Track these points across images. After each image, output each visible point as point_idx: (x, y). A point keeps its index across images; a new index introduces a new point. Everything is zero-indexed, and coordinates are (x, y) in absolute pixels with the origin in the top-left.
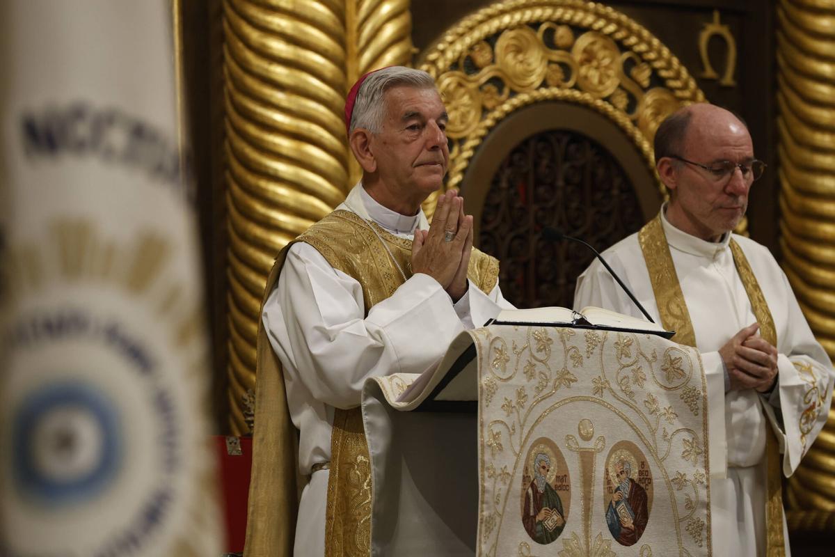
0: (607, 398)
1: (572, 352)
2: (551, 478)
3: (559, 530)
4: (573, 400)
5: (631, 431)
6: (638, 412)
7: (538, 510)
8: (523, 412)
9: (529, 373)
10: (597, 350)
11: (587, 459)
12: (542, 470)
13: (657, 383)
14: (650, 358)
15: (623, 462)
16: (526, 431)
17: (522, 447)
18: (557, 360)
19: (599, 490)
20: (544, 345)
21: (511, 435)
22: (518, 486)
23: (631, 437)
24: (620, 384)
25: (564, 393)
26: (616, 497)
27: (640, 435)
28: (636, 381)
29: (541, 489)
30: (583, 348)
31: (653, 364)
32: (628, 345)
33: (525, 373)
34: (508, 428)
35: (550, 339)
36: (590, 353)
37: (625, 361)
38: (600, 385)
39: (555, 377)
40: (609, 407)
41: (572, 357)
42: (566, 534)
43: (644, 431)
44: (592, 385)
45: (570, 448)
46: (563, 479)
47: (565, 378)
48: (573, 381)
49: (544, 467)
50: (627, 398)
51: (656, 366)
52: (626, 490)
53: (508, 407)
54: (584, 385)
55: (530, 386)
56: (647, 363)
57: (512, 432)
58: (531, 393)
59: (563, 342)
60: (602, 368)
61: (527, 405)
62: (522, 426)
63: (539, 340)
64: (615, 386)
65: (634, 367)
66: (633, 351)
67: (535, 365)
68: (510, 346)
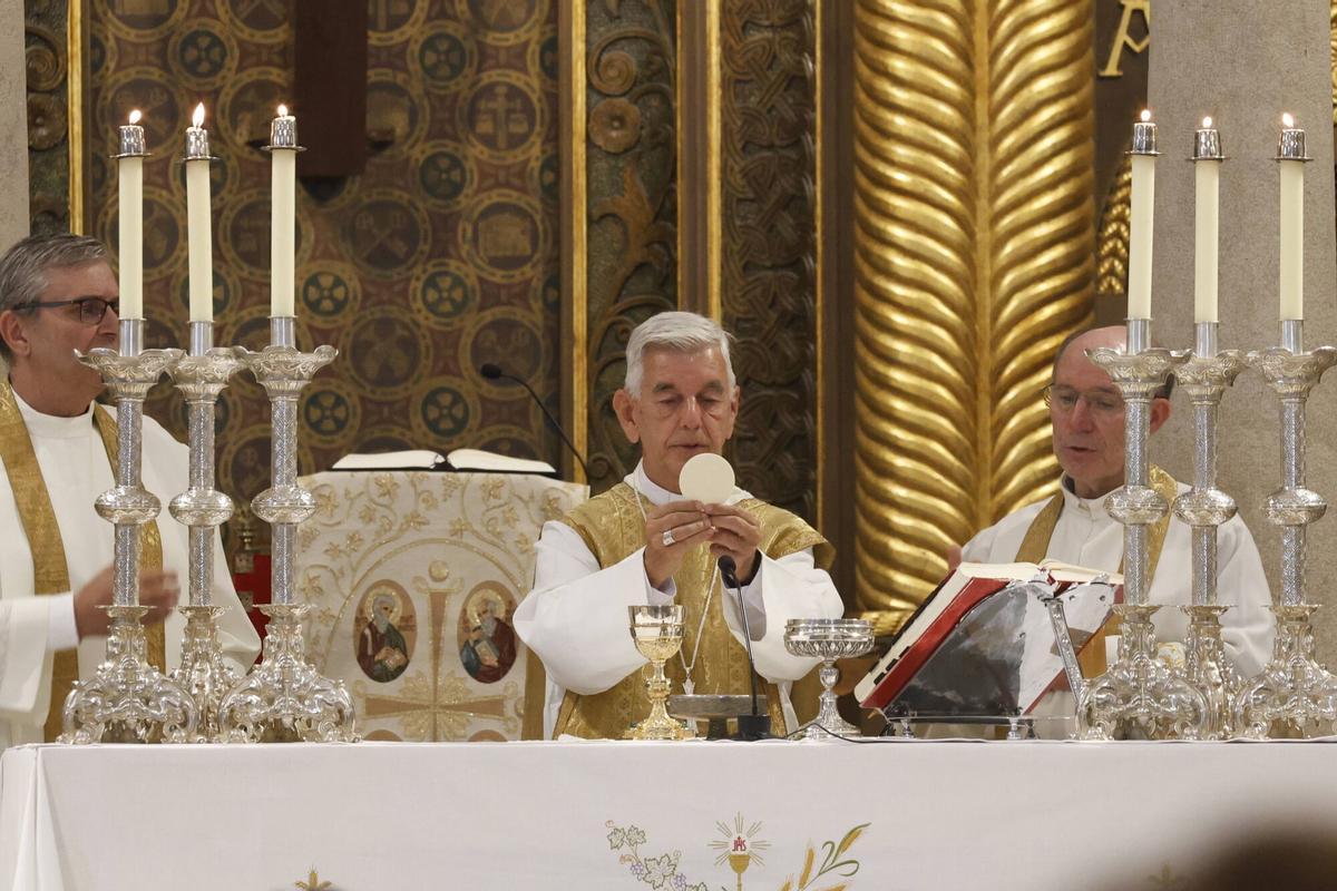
0: (468, 539)
1: (424, 496)
2: (394, 619)
3: (401, 669)
4: (424, 542)
5: (499, 572)
6: (508, 552)
7: (377, 649)
8: (355, 557)
9: (367, 519)
10: (457, 493)
11: (438, 602)
12: (383, 611)
13: (533, 522)
14: (526, 497)
15: (486, 602)
16: (360, 574)
17: (354, 589)
18: (405, 502)
19: (451, 630)
20: (389, 491)
21: (337, 579)
22: (348, 626)
23: (497, 576)
24: (487, 525)
25: (410, 536)
26: (474, 636)
27: (508, 574)
28: (507, 521)
29: (382, 629)
30: (438, 491)
31: (531, 505)
32: (497, 486)
33: (361, 517)
34: (334, 574)
35: (395, 484)
36: (446, 496)
37: (493, 502)
38: (458, 527)
39: (401, 520)
40: (468, 547)
41: (424, 500)
42: (409, 672)
43: (515, 572)
44: (449, 527)
45: (419, 590)
46: (409, 621)
47: (415, 520)
48: (424, 524)
49: (386, 609)
50: (493, 539)
51: (534, 508)
52: (490, 629)
53: (333, 551)
54: (439, 524)
55: (368, 532)
56: (522, 505)
57: (337, 576)
58: (369, 539)
59: (414, 486)
60: (463, 511)
61: (363, 548)
62: (354, 570)
63: (381, 486)
64: (477, 527)
65: (506, 508)
66: (504, 493)
67: (375, 510)
68: (342, 492)
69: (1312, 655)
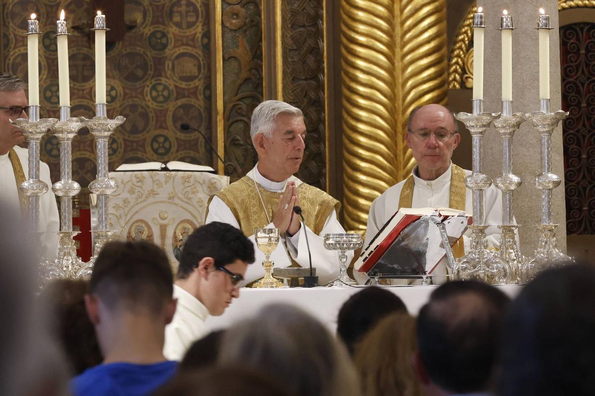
0: (176, 201)
1: (157, 182)
2: (144, 236)
4: (157, 202)
5: (190, 215)
6: (193, 206)
8: (126, 209)
9: (132, 192)
10: (171, 181)
11: (163, 229)
12: (139, 233)
13: (205, 193)
14: (201, 182)
15: (185, 228)
16: (129, 217)
17: (126, 224)
18: (148, 185)
19: (169, 241)
20: (140, 181)
21: (119, 219)
23: (189, 217)
24: (184, 195)
25: (151, 200)
26: (179, 244)
27: (194, 216)
28: (193, 193)
30: (163, 180)
31: (203, 185)
32: (189, 177)
33: (129, 192)
34: (117, 217)
35: (144, 177)
36: (166, 182)
37: (187, 184)
38: (172, 196)
39: (146, 193)
40: (177, 205)
41: (156, 184)
43: (196, 214)
44: (168, 196)
45: (155, 223)
46: (150, 236)
47: (153, 193)
48: (157, 194)
49: (140, 232)
50: (187, 200)
51: (205, 187)
53: (117, 207)
54: (163, 195)
55: (132, 198)
56: (200, 185)
57: (119, 218)
58: (132, 201)
59: (152, 178)
60: (174, 188)
61: (130, 205)
62: (126, 215)
63: (138, 178)
64: (180, 196)
65: (192, 187)
66: (192, 180)
67: (135, 189)
68: (120, 181)
69: (556, 246)
